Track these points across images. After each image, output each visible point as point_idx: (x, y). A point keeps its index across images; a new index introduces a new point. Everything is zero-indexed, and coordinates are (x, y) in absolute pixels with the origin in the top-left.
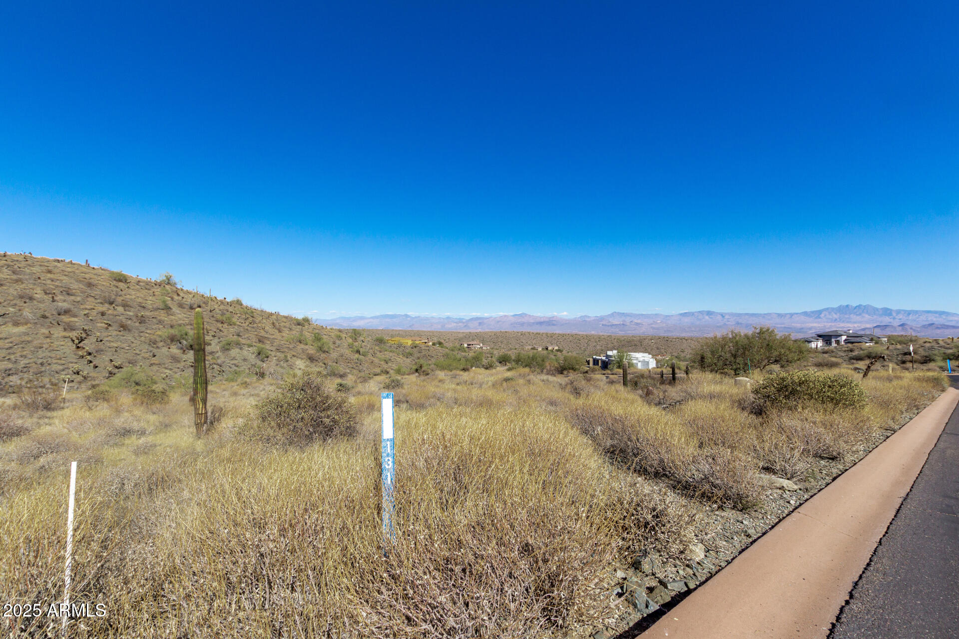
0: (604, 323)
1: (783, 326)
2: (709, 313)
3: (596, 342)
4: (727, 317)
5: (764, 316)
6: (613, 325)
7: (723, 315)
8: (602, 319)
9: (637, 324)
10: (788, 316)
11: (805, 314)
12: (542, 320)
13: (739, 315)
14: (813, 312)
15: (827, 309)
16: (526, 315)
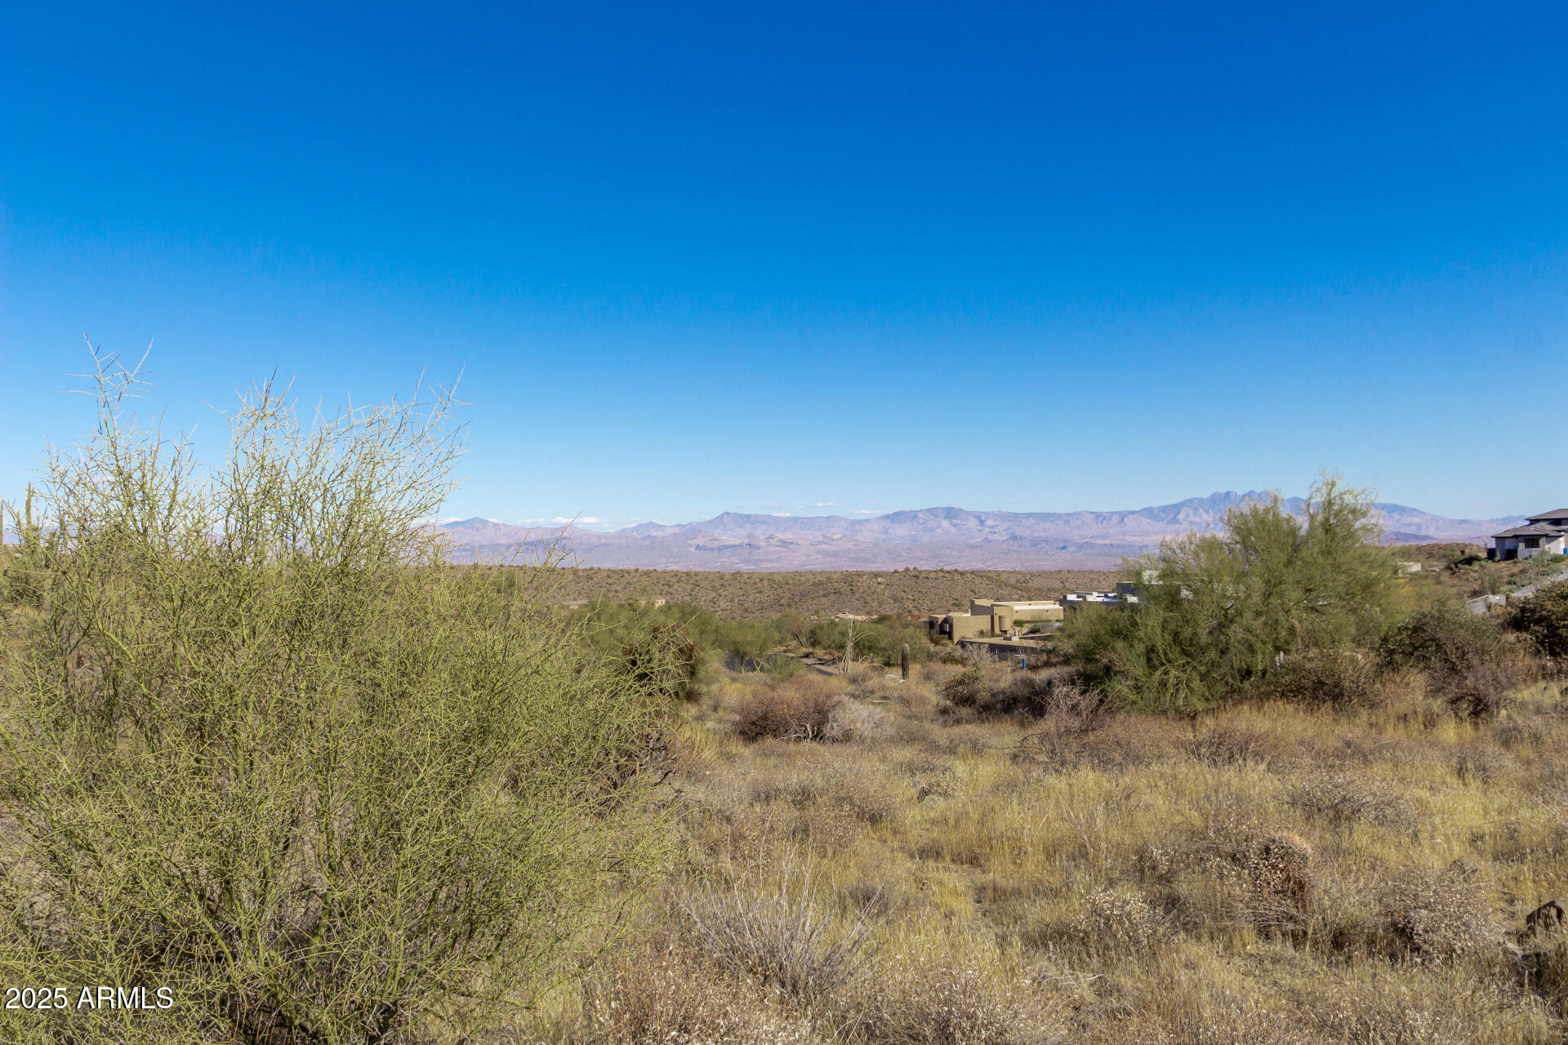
0: (700, 541)
1: (1107, 542)
2: (951, 513)
3: (714, 589)
4: (989, 522)
5: (1067, 518)
6: (726, 547)
7: (980, 519)
8: (692, 531)
9: (784, 543)
10: (1115, 519)
11: (1149, 512)
12: (532, 537)
13: (1016, 517)
14: (1164, 509)
15: (1191, 501)
16: (485, 522)
